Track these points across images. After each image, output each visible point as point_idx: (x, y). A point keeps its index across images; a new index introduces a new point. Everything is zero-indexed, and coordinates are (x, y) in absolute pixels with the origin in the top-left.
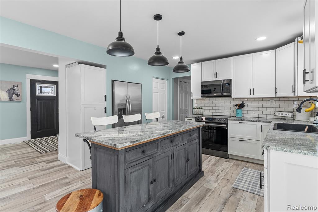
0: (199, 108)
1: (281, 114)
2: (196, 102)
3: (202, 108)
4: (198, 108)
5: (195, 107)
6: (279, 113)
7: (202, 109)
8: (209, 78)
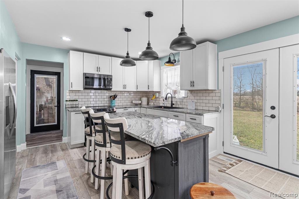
0: (74, 100)
1: (136, 102)
2: (68, 94)
3: (77, 100)
4: (72, 101)
5: (68, 100)
6: (135, 101)
7: (77, 102)
8: (91, 70)
